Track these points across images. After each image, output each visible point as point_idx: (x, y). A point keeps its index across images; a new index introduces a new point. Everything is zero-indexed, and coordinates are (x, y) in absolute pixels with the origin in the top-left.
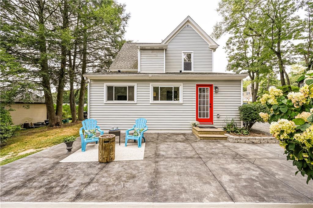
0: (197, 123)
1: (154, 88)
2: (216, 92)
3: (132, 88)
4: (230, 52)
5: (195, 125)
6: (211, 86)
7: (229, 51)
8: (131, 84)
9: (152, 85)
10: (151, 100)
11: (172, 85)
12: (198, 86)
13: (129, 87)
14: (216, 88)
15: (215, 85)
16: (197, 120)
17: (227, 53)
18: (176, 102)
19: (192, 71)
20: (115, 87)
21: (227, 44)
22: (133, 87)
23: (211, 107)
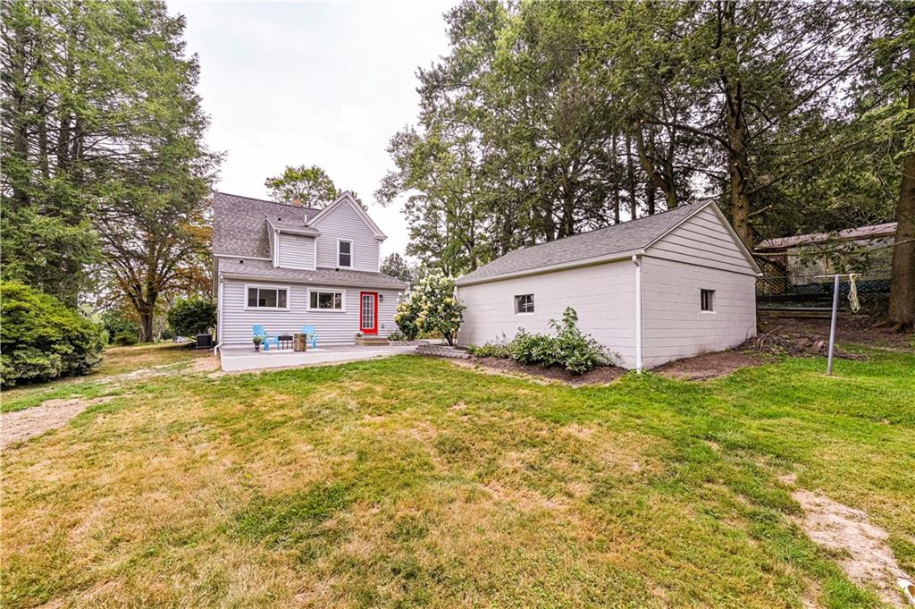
0: (361, 333)
1: (311, 293)
2: (381, 301)
3: (283, 292)
4: (414, 221)
5: (359, 335)
6: (376, 294)
7: (411, 218)
8: (282, 287)
9: (309, 290)
10: (309, 308)
11: (334, 291)
12: (362, 293)
13: (280, 291)
14: (381, 296)
15: (380, 293)
16: (361, 329)
17: (408, 221)
18: (338, 310)
19: (351, 268)
20: (260, 290)
21: (408, 207)
22: (285, 291)
23: (376, 317)
